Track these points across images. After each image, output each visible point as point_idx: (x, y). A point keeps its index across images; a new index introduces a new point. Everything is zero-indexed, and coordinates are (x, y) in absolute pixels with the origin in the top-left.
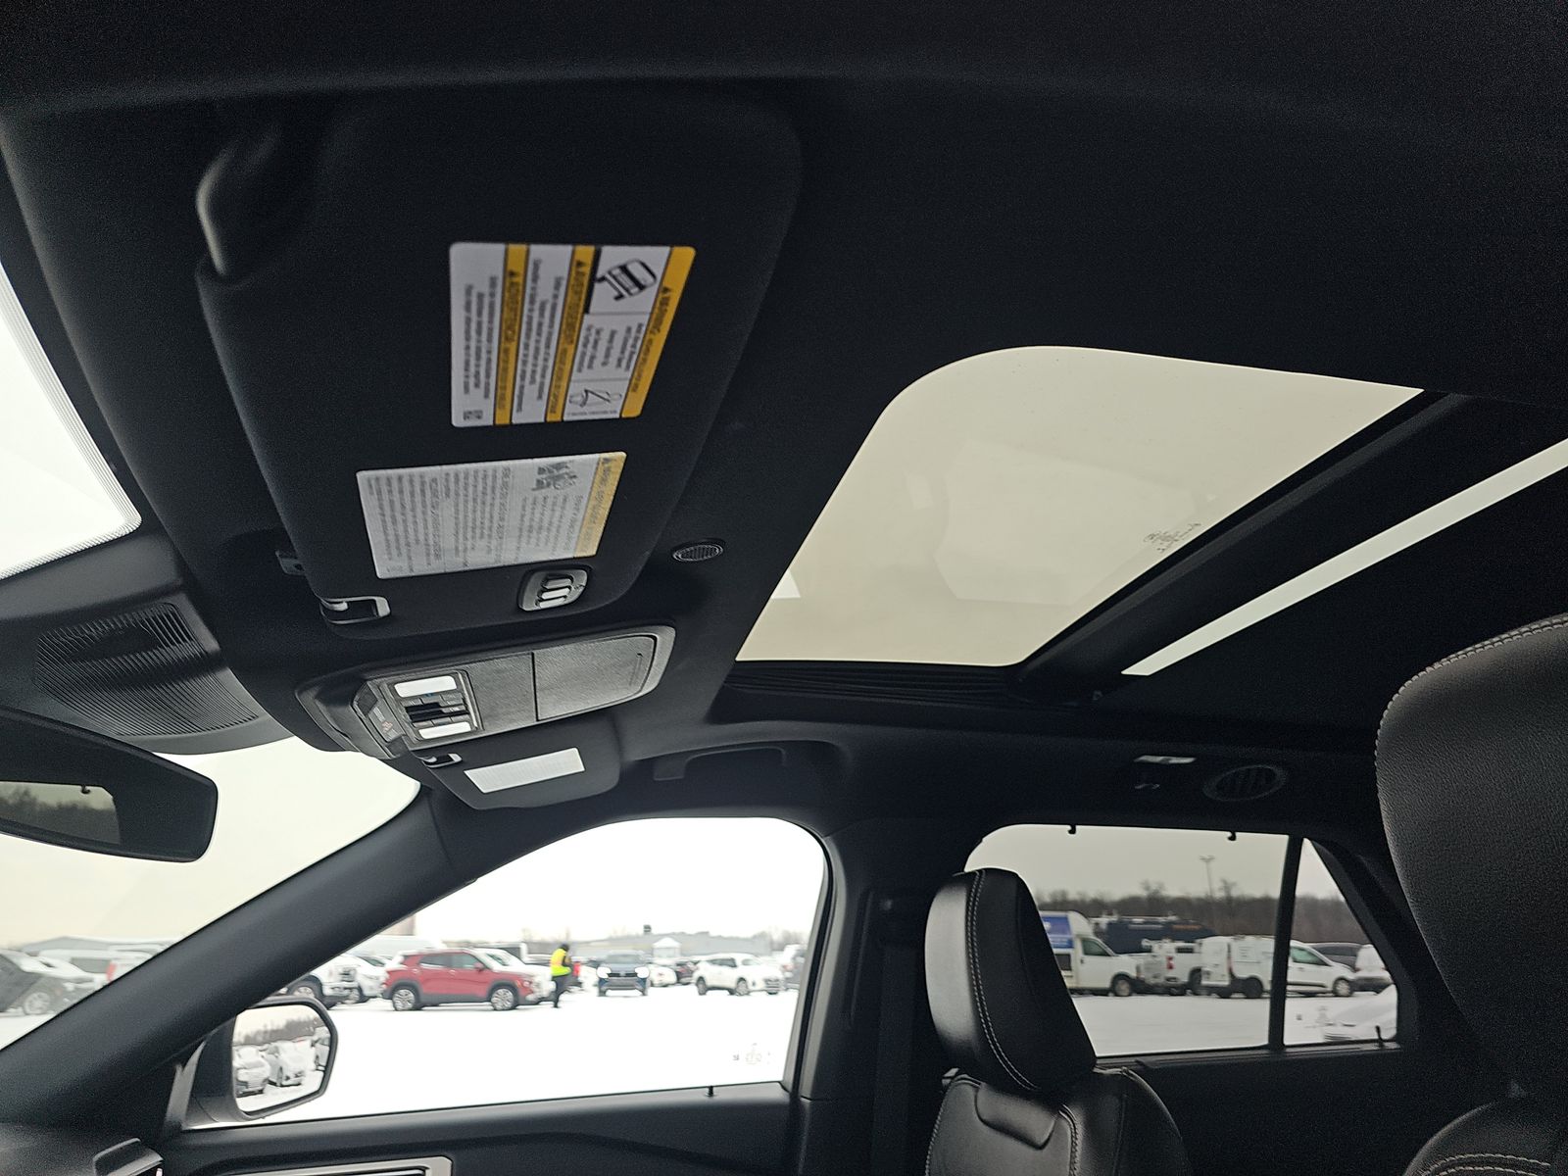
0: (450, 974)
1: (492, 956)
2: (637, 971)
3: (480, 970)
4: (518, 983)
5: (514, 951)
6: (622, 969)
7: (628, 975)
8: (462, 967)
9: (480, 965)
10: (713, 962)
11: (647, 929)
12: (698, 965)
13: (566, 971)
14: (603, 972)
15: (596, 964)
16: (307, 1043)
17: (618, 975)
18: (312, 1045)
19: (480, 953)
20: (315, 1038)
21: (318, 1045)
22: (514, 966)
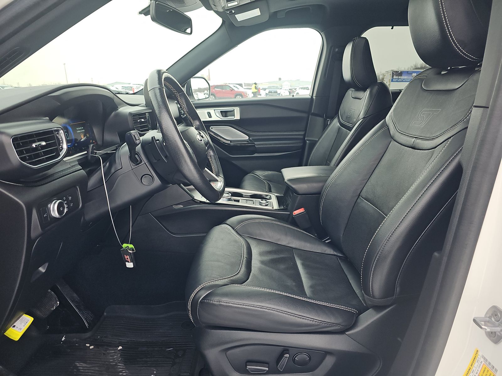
0: (223, 91)
1: (234, 86)
2: (277, 91)
3: (232, 90)
4: (243, 94)
5: (241, 85)
6: (273, 90)
7: (274, 92)
8: (226, 89)
9: (231, 89)
10: (302, 88)
11: (280, 79)
12: (296, 90)
13: (256, 90)
14: (267, 91)
15: (265, 89)
16: (203, 93)
17: (271, 92)
18: (204, 95)
19: (231, 86)
20: (205, 93)
21: (205, 94)
22: (241, 89)
